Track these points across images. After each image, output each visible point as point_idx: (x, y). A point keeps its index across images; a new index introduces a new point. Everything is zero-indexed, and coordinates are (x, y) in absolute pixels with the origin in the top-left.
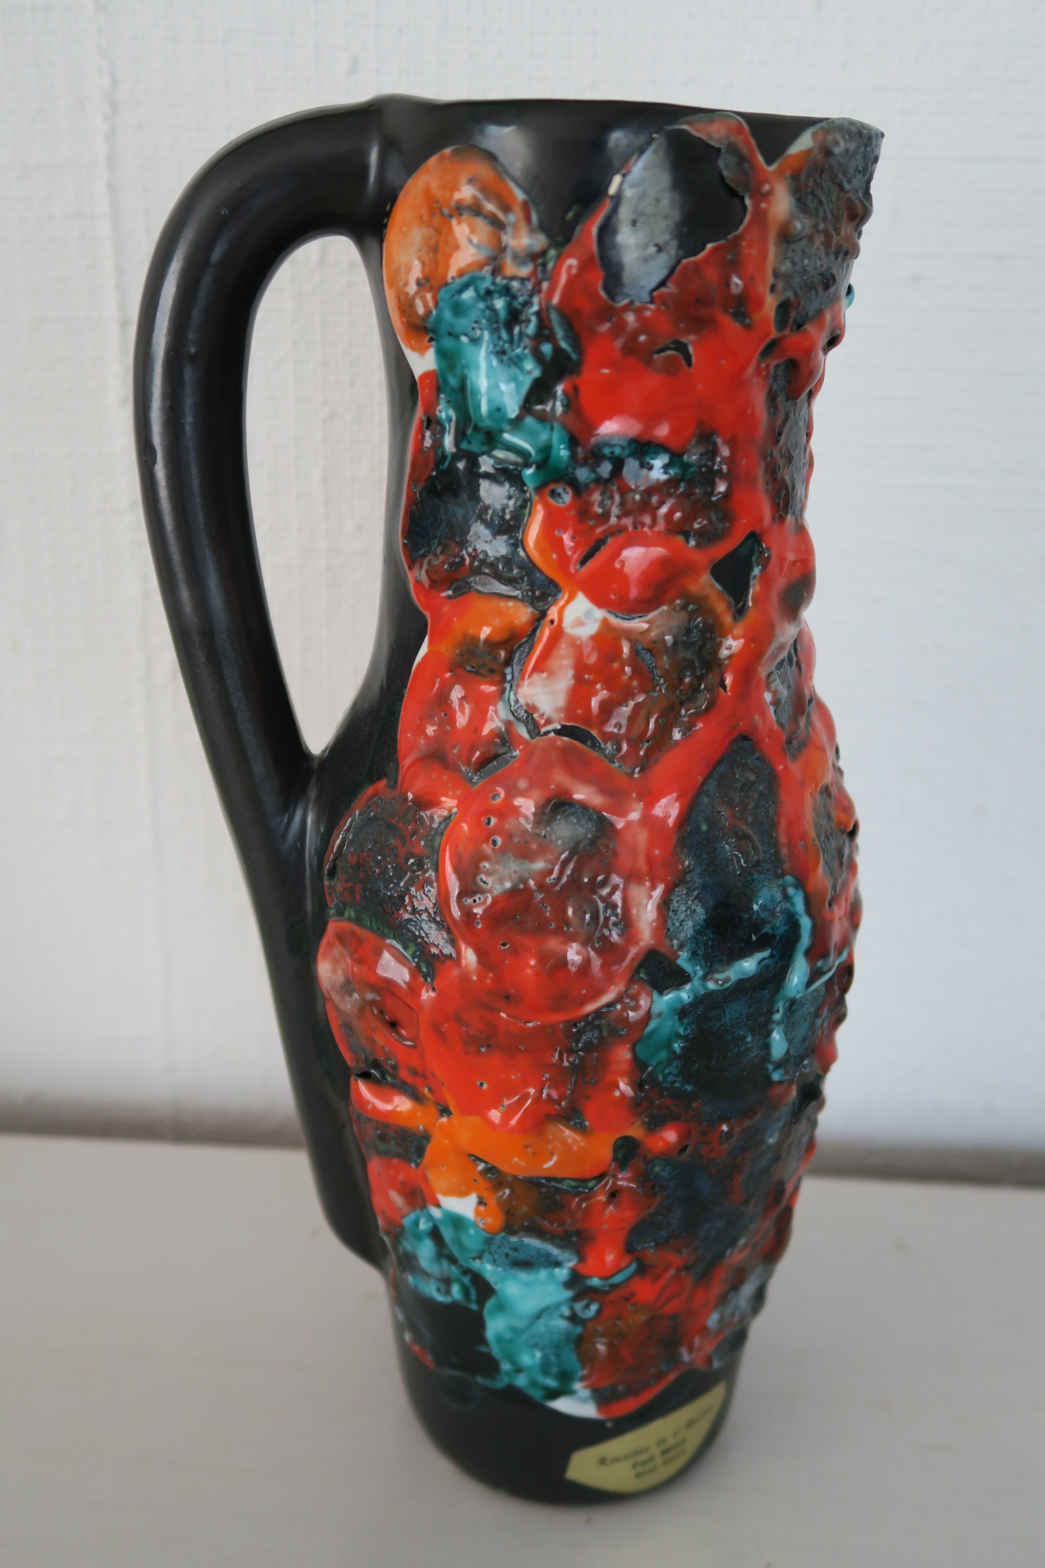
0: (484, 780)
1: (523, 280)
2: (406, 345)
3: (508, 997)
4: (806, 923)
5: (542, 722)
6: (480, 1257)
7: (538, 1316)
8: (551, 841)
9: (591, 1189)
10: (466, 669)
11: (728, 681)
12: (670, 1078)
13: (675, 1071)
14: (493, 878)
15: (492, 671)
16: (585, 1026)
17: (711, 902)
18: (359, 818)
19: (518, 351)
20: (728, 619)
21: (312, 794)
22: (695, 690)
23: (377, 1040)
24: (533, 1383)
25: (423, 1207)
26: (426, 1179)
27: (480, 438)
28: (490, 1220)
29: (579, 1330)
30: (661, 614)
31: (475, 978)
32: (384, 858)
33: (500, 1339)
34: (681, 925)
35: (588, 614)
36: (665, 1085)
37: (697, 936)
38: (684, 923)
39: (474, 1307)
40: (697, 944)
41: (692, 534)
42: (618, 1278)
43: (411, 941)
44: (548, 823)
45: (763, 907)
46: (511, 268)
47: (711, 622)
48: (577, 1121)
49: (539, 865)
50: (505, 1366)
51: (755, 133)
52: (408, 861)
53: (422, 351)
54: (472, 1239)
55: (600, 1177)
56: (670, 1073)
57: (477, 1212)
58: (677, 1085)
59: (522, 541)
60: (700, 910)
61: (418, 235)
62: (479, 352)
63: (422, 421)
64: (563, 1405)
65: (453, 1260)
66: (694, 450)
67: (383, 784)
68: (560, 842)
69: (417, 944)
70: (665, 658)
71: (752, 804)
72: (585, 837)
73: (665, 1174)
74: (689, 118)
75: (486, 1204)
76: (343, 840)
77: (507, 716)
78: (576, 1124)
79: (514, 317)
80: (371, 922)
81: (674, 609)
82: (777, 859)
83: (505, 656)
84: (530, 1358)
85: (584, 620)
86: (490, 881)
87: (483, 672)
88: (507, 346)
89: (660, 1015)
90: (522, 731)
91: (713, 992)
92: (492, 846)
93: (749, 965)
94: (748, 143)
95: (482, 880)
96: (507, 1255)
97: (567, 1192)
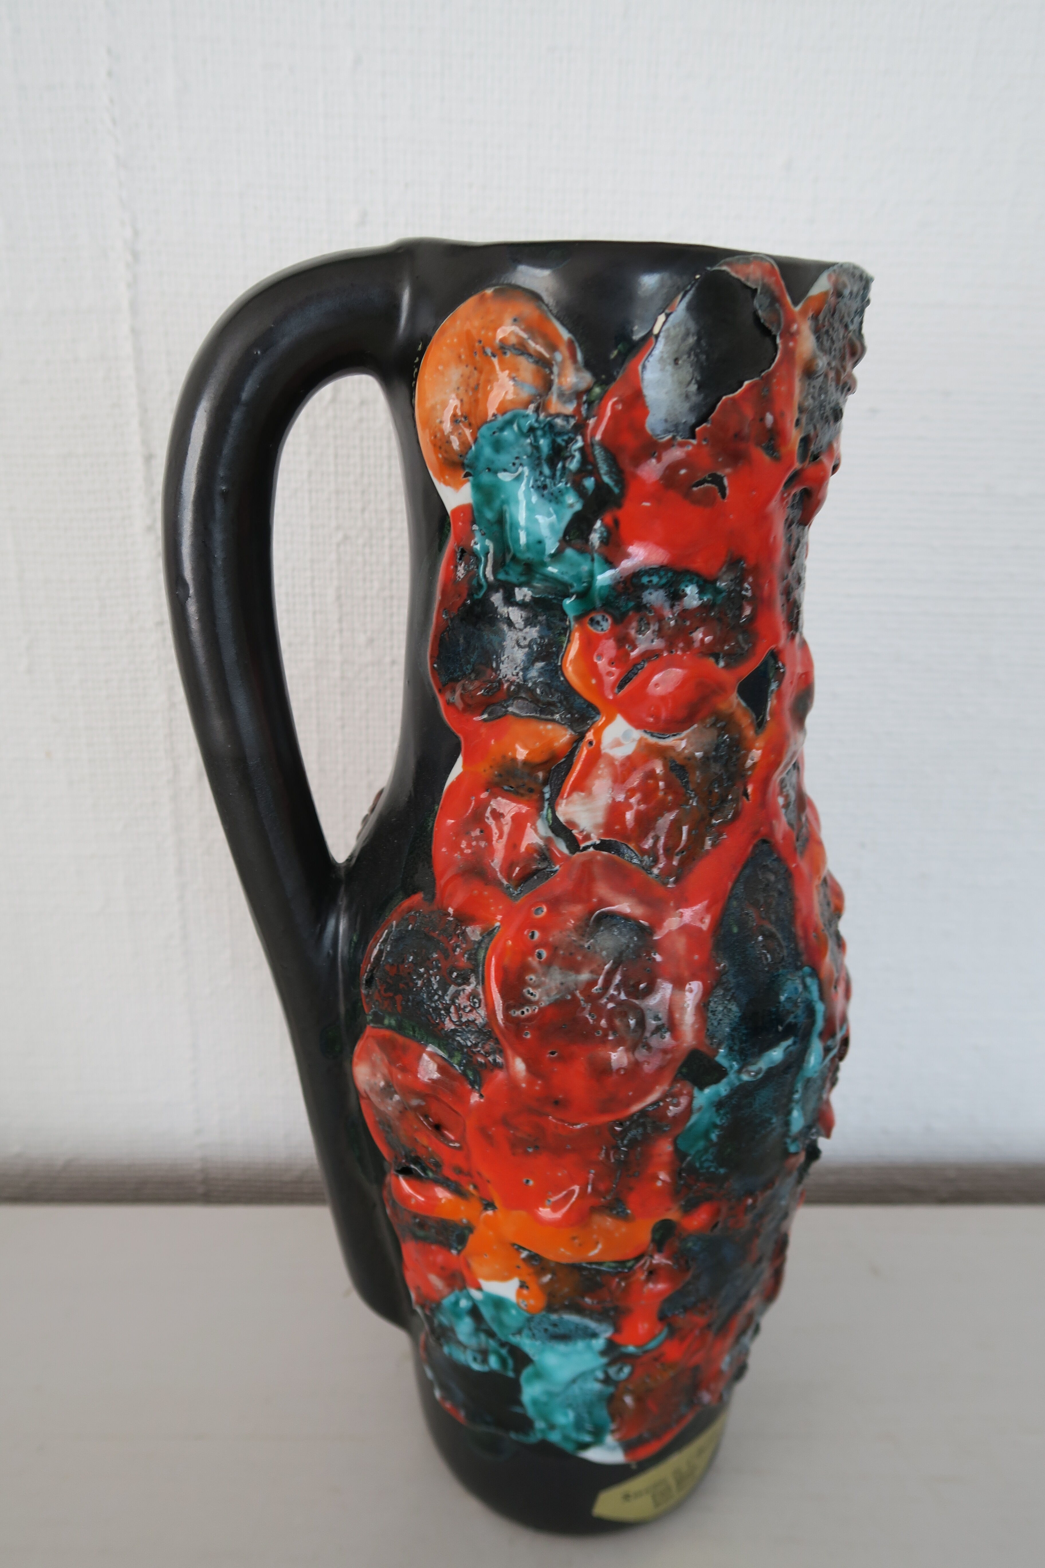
0: (526, 895)
1: (567, 417)
2: (439, 480)
3: (557, 1103)
4: (820, 1008)
5: (580, 837)
6: (519, 1332)
7: (574, 1381)
8: (595, 952)
9: (631, 1268)
10: (503, 788)
11: (750, 789)
12: (706, 1165)
13: (711, 1157)
14: (540, 990)
15: (531, 791)
16: (630, 1125)
17: (744, 1000)
18: (396, 930)
19: (561, 485)
20: (751, 733)
21: (343, 902)
22: (723, 800)
23: (418, 1139)
24: (566, 1438)
25: (463, 1287)
26: (468, 1266)
27: (519, 569)
28: (532, 1302)
29: (611, 1389)
30: (693, 732)
31: (524, 1085)
32: (427, 971)
33: (535, 1402)
34: (719, 1024)
35: (626, 735)
36: (701, 1171)
37: (733, 1033)
38: (721, 1022)
39: (511, 1374)
40: (733, 1040)
41: (721, 655)
42: (652, 1345)
43: (457, 1050)
44: (592, 935)
45: (788, 999)
46: (556, 405)
47: (737, 736)
48: (620, 1210)
49: (585, 976)
50: (540, 1425)
51: (784, 276)
52: (452, 974)
53: (457, 486)
54: (513, 1319)
55: (638, 1259)
56: (706, 1160)
57: (519, 1294)
58: (712, 1169)
59: (561, 666)
60: (734, 1008)
61: (455, 374)
62: (519, 487)
63: (454, 552)
64: (595, 1455)
65: (491, 1334)
66: (725, 577)
67: (419, 897)
68: (604, 953)
69: (463, 1053)
70: (698, 773)
71: (774, 903)
72: (628, 946)
73: (696, 1248)
74: (728, 259)
75: (527, 1287)
76: (381, 952)
77: (546, 833)
78: (618, 1213)
79: (558, 454)
80: (414, 1032)
81: (705, 727)
82: (797, 955)
83: (543, 776)
84: (565, 1418)
85: (623, 741)
86: (538, 993)
87: (522, 791)
88: (548, 481)
89: (700, 1109)
90: (562, 846)
91: (747, 1082)
92: (538, 959)
93: (776, 1055)
94: (778, 284)
95: (529, 992)
96: (546, 1330)
97: (608, 1272)
